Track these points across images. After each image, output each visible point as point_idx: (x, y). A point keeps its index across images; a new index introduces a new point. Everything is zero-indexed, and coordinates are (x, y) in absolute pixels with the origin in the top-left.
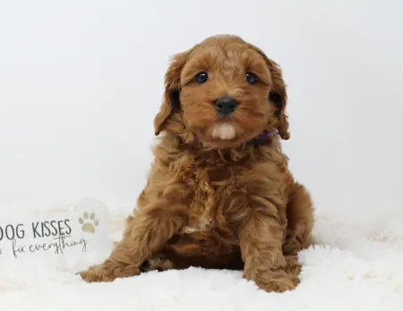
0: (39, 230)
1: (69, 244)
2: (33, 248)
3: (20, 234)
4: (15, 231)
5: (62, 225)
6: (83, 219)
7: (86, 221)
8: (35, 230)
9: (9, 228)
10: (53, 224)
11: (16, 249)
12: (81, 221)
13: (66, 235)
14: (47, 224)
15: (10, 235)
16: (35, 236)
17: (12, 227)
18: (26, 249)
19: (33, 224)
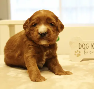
2: (91, 52)
3: (87, 47)
4: (85, 46)
8: (92, 46)
11: (85, 52)
15: (84, 47)
16: (92, 48)
17: (85, 45)
18: (89, 52)
19: (92, 44)
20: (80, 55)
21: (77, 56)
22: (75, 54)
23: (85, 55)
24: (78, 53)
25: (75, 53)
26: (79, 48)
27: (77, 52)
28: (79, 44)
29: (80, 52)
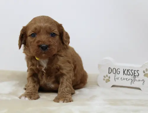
0: (126, 72)
1: (137, 80)
2: (122, 79)
3: (118, 73)
4: (116, 71)
5: (136, 72)
6: (145, 71)
7: (146, 72)
8: (124, 72)
9: (114, 70)
10: (132, 71)
11: (116, 78)
12: (144, 72)
13: (136, 76)
14: (129, 70)
15: (114, 72)
16: (124, 74)
17: (115, 69)
18: (120, 79)
19: (124, 69)
20: (109, 80)
21: (106, 82)
22: (104, 80)
23: (115, 81)
24: (108, 78)
25: (104, 78)
26: (109, 73)
27: (106, 76)
28: (109, 68)
29: (109, 77)
